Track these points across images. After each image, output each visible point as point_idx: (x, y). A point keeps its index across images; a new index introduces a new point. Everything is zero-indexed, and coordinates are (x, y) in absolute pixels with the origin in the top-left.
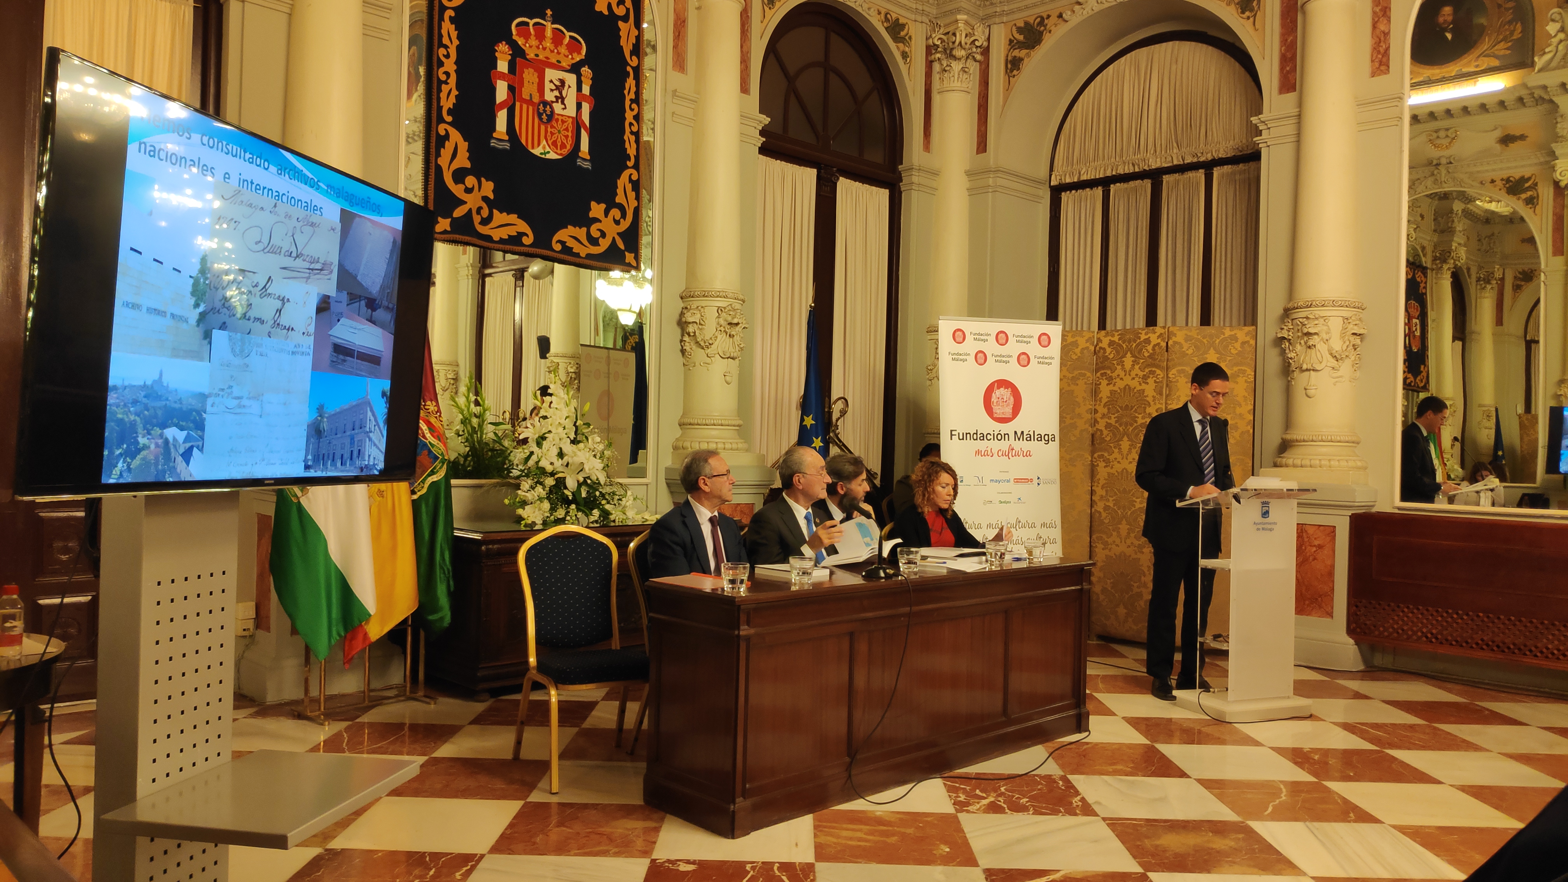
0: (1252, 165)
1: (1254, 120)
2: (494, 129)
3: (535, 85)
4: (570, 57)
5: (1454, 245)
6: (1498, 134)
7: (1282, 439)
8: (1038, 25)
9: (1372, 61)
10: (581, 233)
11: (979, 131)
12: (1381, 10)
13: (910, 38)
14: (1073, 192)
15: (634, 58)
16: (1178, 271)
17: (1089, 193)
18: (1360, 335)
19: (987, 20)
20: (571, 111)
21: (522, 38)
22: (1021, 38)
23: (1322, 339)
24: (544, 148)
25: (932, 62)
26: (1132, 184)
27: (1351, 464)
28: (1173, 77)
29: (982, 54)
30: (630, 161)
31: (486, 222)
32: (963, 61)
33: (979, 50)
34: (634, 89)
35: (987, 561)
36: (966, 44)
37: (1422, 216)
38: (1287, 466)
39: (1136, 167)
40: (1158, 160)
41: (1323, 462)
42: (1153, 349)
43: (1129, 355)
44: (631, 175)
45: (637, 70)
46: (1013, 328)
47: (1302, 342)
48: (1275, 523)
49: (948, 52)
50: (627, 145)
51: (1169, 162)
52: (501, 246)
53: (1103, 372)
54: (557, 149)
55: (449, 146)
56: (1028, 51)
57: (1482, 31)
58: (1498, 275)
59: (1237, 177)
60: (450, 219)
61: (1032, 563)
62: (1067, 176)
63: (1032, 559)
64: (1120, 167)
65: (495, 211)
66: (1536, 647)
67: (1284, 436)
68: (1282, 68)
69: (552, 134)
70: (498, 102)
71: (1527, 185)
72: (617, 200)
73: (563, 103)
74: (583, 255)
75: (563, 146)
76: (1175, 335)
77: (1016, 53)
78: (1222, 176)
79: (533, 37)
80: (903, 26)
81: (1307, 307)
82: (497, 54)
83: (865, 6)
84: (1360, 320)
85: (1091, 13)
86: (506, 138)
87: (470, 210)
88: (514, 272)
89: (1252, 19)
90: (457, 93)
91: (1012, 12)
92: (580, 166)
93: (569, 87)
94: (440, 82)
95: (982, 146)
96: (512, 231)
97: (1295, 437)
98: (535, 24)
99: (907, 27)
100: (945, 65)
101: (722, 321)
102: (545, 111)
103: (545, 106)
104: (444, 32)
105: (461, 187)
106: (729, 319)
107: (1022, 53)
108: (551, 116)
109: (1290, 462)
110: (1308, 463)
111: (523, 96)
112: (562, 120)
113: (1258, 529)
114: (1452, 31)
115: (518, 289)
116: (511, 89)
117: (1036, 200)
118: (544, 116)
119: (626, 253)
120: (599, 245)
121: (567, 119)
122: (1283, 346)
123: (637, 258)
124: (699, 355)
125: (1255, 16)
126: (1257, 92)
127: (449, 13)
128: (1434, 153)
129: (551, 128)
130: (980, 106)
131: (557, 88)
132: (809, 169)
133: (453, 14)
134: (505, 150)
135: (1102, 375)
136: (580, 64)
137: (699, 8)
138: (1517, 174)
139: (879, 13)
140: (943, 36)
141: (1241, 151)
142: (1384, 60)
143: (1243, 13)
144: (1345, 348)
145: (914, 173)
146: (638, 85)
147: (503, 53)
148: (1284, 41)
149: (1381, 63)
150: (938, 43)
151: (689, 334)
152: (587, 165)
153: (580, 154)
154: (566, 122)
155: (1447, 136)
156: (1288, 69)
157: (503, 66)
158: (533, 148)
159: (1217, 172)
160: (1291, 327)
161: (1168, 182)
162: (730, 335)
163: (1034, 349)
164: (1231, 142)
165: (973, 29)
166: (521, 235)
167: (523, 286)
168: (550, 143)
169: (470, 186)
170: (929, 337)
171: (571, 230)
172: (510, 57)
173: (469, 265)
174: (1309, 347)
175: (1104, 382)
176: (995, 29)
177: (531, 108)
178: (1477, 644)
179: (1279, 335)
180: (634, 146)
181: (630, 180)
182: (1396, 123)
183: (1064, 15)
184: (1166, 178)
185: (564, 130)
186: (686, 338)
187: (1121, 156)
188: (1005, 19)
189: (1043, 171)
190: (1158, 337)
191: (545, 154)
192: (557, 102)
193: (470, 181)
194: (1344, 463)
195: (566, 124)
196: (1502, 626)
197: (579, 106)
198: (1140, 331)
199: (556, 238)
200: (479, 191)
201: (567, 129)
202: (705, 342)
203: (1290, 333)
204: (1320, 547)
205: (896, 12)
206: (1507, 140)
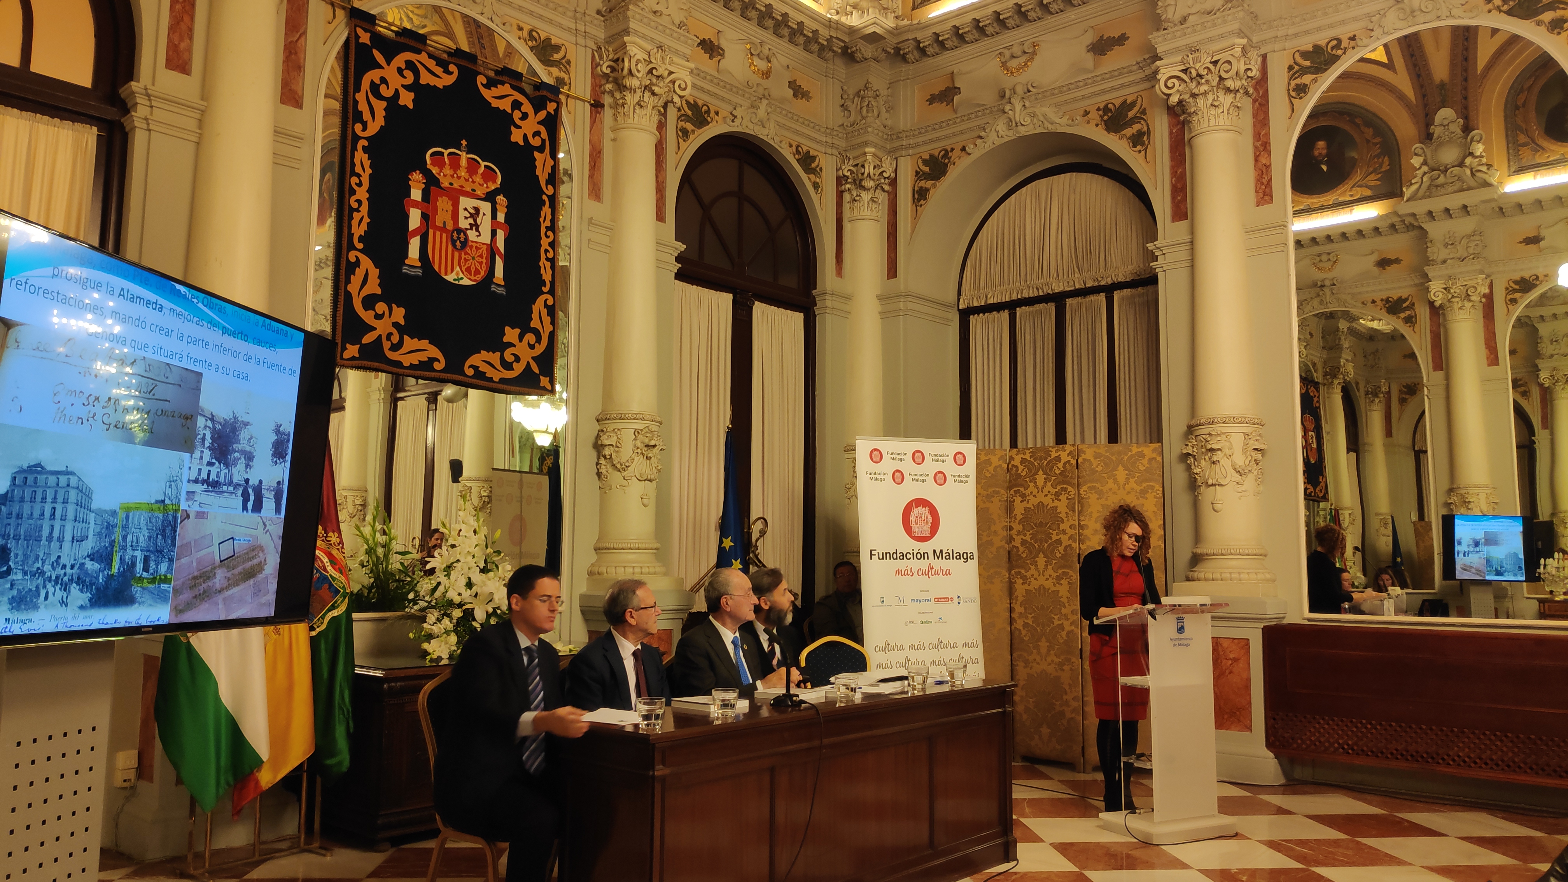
0: (1150, 288)
1: (1150, 246)
2: (406, 257)
3: (450, 213)
4: (485, 185)
5: (1342, 361)
6: (1375, 257)
7: (1193, 553)
8: (943, 157)
9: (1257, 192)
10: (495, 357)
11: (889, 257)
12: (1261, 145)
13: (821, 169)
14: (981, 315)
15: (550, 187)
16: (1085, 390)
17: (996, 316)
18: (1261, 450)
19: (894, 153)
20: (486, 238)
21: (436, 168)
22: (927, 169)
23: (1225, 455)
24: (457, 274)
25: (842, 192)
26: (1037, 307)
27: (1260, 576)
28: (1072, 207)
29: (890, 184)
30: (545, 286)
31: (395, 347)
32: (872, 191)
33: (887, 181)
34: (549, 217)
35: (909, 685)
36: (874, 175)
37: (1311, 334)
38: (1198, 580)
39: (1040, 291)
40: (1061, 284)
41: (1233, 576)
42: (1064, 466)
43: (1041, 472)
44: (546, 300)
45: (553, 199)
46: (929, 447)
47: (1207, 457)
48: (1190, 639)
49: (858, 183)
50: (542, 271)
51: (1071, 286)
52: (412, 372)
53: (1016, 489)
54: (471, 275)
55: (359, 273)
56: (933, 182)
57: (1354, 163)
58: (1384, 389)
59: (1137, 300)
60: (359, 346)
61: (954, 686)
62: (975, 299)
63: (954, 682)
64: (1024, 291)
65: (406, 337)
66: (1448, 755)
67: (1195, 551)
68: (1173, 198)
69: (466, 260)
70: (410, 229)
71: (1405, 305)
72: (532, 325)
73: (477, 230)
74: (496, 379)
75: (477, 272)
76: (1084, 452)
77: (923, 184)
78: (1122, 299)
79: (447, 167)
80: (813, 158)
81: (1209, 424)
82: (410, 183)
83: (777, 139)
84: (1260, 435)
85: (992, 146)
86: (419, 264)
87: (380, 335)
88: (426, 396)
89: (1143, 153)
90: (369, 220)
91: (917, 145)
92: (494, 291)
93: (484, 214)
94: (352, 210)
95: (892, 271)
96: (423, 357)
97: (1204, 551)
98: (450, 154)
99: (817, 158)
100: (855, 195)
101: (639, 444)
102: (459, 238)
103: (459, 234)
104: (357, 161)
105: (372, 313)
106: (646, 441)
107: (929, 184)
108: (465, 243)
109: (1202, 575)
110: (1218, 576)
111: (437, 224)
112: (476, 247)
113: (1175, 645)
114: (1326, 163)
115: (431, 412)
116: (425, 217)
117: (946, 323)
118: (458, 243)
119: (541, 377)
120: (513, 370)
121: (482, 246)
122: (1188, 462)
123: (552, 382)
124: (615, 478)
125: (1146, 149)
126: (1151, 219)
127: (363, 143)
128: (1318, 276)
129: (465, 254)
130: (889, 234)
131: (472, 215)
132: (725, 294)
133: (366, 143)
134: (418, 276)
135: (1016, 492)
136: (496, 192)
137: (614, 140)
138: (1395, 295)
139: (791, 146)
140: (852, 168)
141: (1139, 276)
142: (1267, 190)
143: (1135, 146)
144: (1247, 464)
145: (827, 297)
146: (553, 213)
147: (417, 181)
148: (1174, 173)
149: (1264, 194)
150: (848, 174)
151: (605, 457)
152: (501, 291)
153: (495, 280)
154: (480, 249)
155: (1329, 260)
156: (1179, 198)
157: (416, 194)
158: (446, 274)
159: (1117, 295)
160: (1195, 443)
161: (1070, 305)
162: (647, 457)
163: (949, 468)
164: (1130, 267)
165: (881, 161)
166: (432, 360)
167: (436, 409)
168: (464, 269)
169: (380, 312)
170: (846, 456)
171: (484, 355)
172: (423, 186)
173: (381, 389)
174: (1214, 463)
175: (1018, 499)
176: (901, 160)
177: (444, 235)
178: (1392, 754)
179: (1185, 451)
180: (549, 272)
181: (546, 305)
182: (1282, 249)
183: (967, 149)
184: (1069, 301)
185: (478, 256)
186: (602, 461)
187: (1026, 281)
188: (911, 152)
189: (952, 296)
190: (1068, 455)
191: (458, 280)
192: (471, 229)
193: (381, 307)
194: (1253, 576)
195: (481, 251)
196: (1413, 735)
197: (494, 234)
198: (1050, 449)
199: (468, 364)
200: (390, 317)
201: (481, 256)
202: (621, 465)
203: (1195, 450)
204: (1235, 660)
205: (807, 145)
206: (1383, 263)
